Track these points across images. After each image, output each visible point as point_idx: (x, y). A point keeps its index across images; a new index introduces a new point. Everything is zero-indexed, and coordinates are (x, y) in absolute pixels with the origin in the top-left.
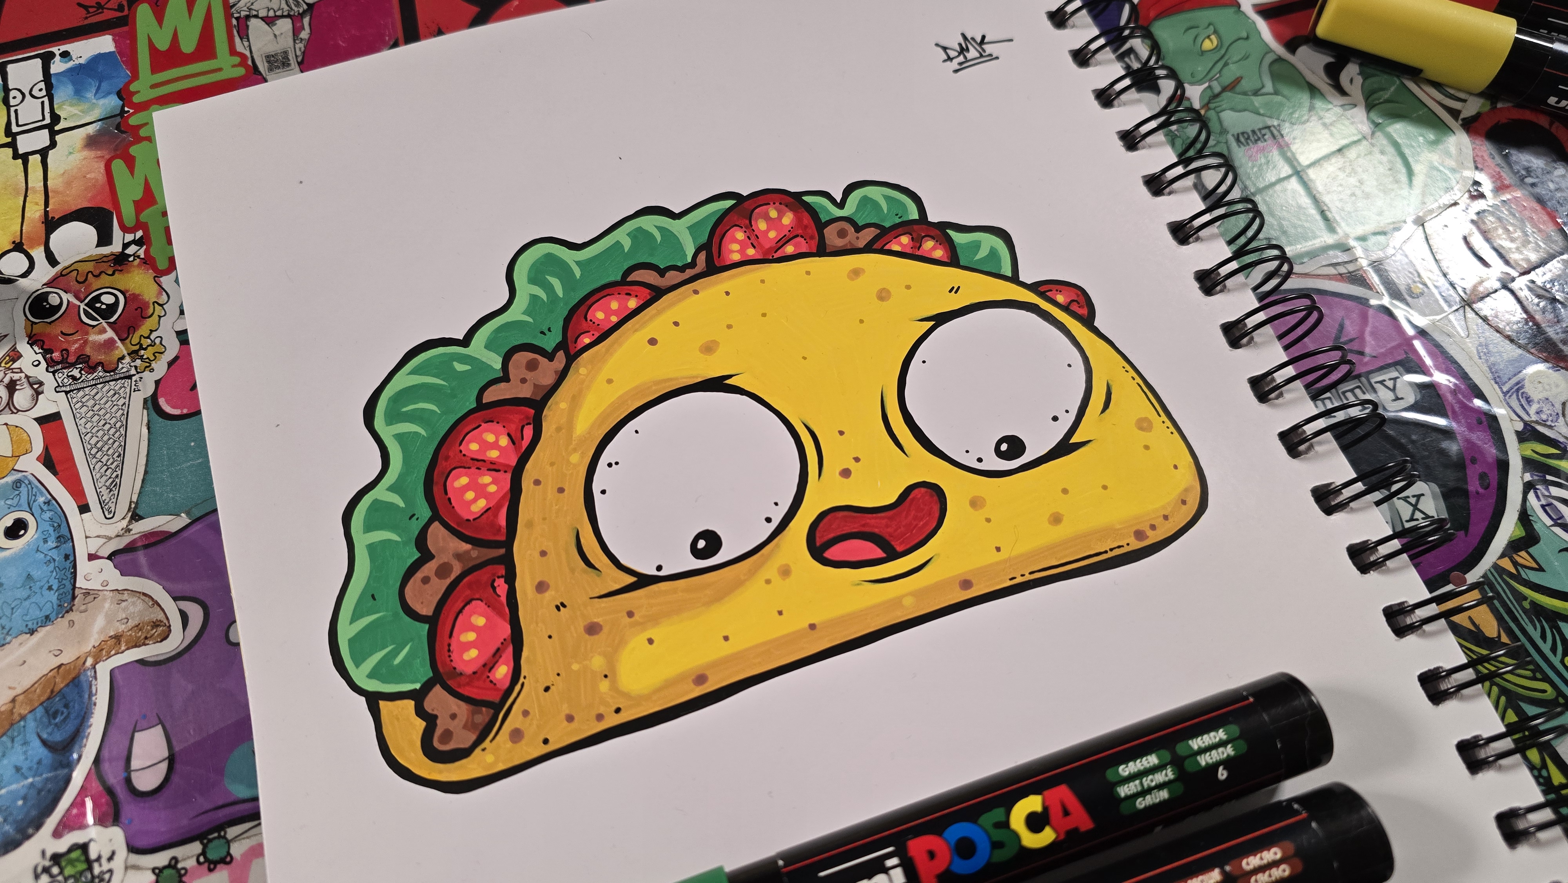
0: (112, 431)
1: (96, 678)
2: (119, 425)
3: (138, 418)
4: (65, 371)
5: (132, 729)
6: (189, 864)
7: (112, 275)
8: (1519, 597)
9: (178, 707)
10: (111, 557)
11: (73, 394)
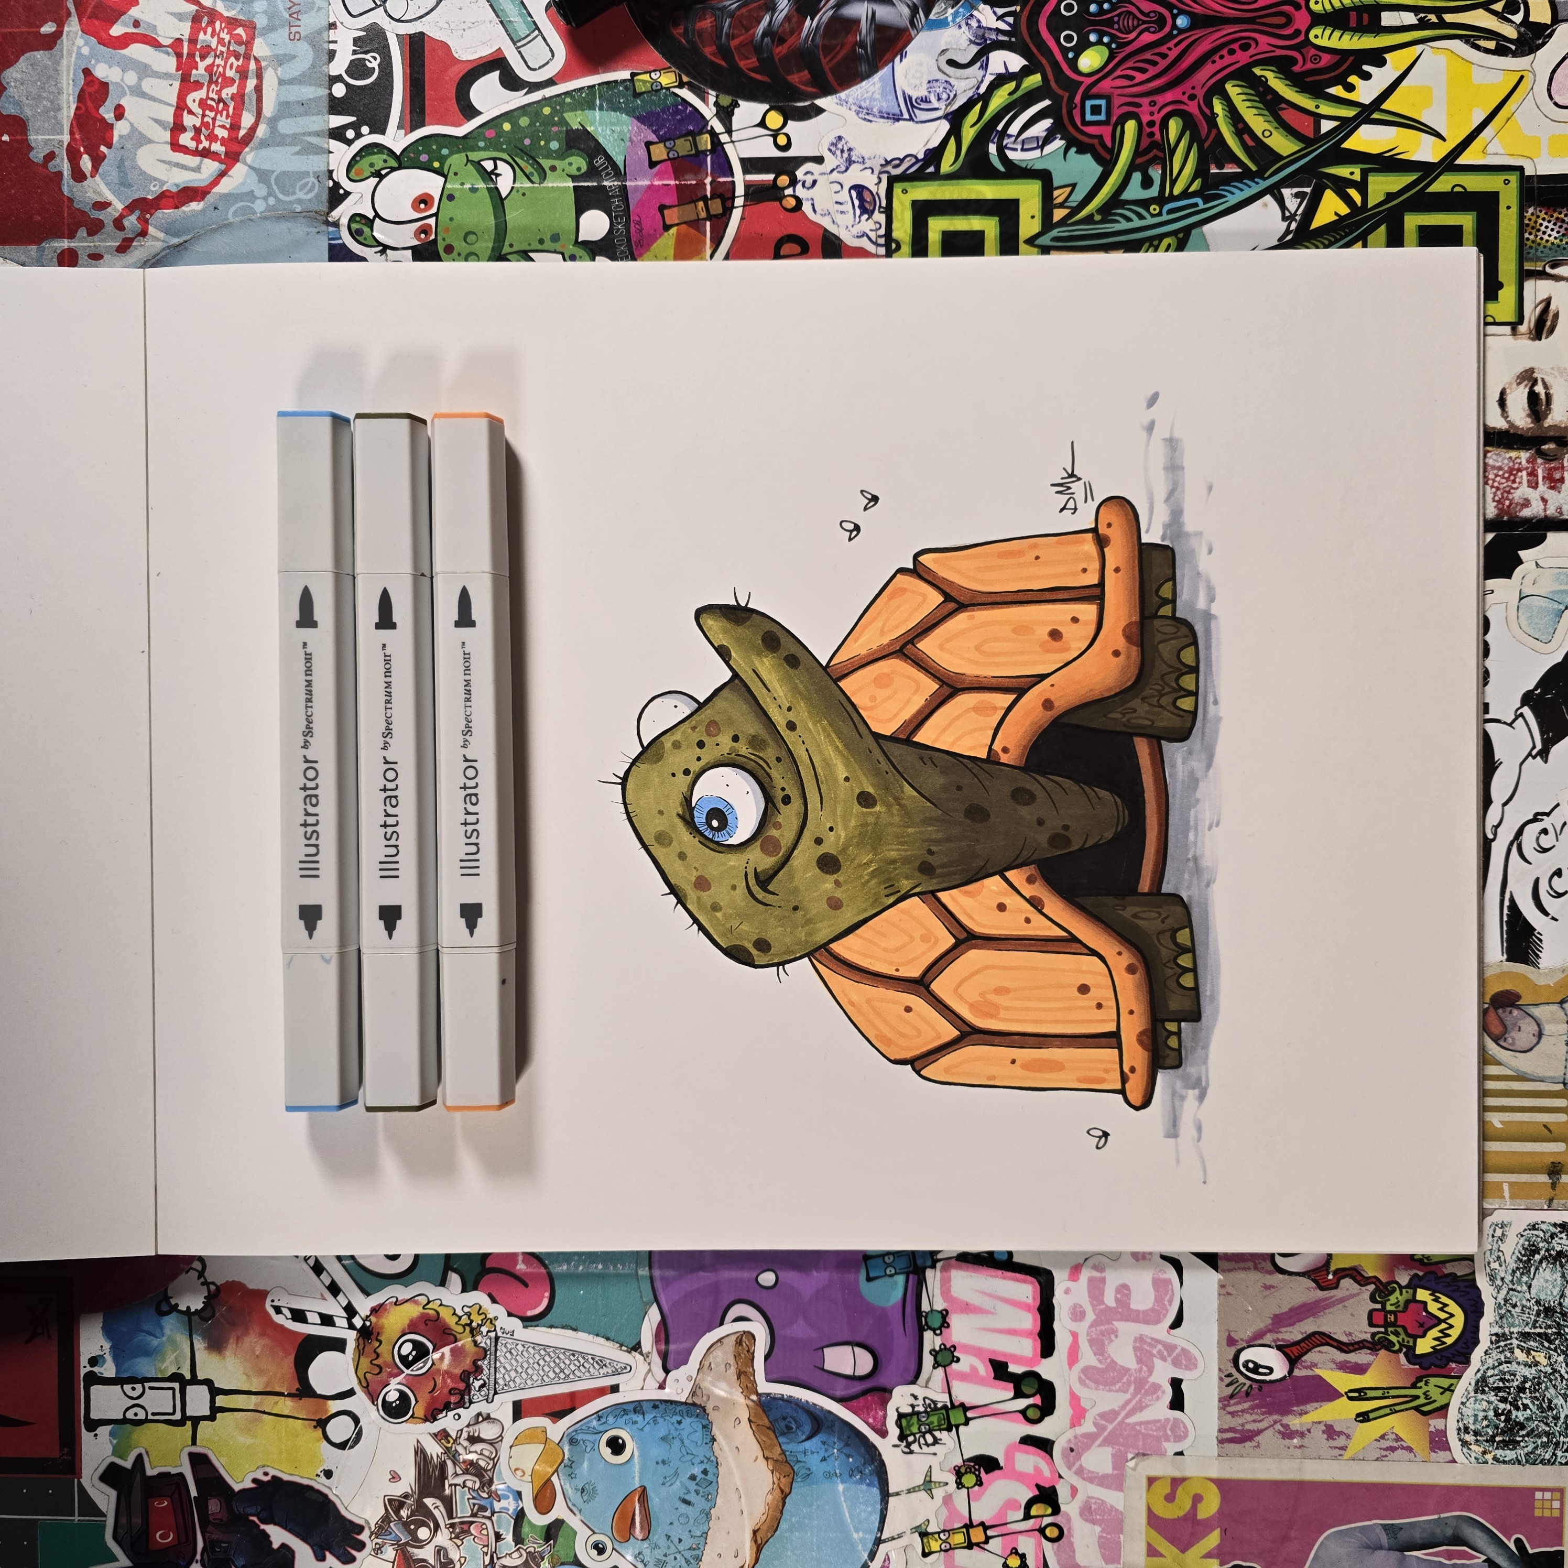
0: (547, 1358)
1: (769, 1394)
2: (542, 1352)
3: (540, 1334)
4: (472, 1393)
5: (819, 1371)
6: (938, 1341)
7: (381, 1342)
8: (1089, 219)
9: (814, 1334)
10: (667, 1371)
11: (499, 1388)
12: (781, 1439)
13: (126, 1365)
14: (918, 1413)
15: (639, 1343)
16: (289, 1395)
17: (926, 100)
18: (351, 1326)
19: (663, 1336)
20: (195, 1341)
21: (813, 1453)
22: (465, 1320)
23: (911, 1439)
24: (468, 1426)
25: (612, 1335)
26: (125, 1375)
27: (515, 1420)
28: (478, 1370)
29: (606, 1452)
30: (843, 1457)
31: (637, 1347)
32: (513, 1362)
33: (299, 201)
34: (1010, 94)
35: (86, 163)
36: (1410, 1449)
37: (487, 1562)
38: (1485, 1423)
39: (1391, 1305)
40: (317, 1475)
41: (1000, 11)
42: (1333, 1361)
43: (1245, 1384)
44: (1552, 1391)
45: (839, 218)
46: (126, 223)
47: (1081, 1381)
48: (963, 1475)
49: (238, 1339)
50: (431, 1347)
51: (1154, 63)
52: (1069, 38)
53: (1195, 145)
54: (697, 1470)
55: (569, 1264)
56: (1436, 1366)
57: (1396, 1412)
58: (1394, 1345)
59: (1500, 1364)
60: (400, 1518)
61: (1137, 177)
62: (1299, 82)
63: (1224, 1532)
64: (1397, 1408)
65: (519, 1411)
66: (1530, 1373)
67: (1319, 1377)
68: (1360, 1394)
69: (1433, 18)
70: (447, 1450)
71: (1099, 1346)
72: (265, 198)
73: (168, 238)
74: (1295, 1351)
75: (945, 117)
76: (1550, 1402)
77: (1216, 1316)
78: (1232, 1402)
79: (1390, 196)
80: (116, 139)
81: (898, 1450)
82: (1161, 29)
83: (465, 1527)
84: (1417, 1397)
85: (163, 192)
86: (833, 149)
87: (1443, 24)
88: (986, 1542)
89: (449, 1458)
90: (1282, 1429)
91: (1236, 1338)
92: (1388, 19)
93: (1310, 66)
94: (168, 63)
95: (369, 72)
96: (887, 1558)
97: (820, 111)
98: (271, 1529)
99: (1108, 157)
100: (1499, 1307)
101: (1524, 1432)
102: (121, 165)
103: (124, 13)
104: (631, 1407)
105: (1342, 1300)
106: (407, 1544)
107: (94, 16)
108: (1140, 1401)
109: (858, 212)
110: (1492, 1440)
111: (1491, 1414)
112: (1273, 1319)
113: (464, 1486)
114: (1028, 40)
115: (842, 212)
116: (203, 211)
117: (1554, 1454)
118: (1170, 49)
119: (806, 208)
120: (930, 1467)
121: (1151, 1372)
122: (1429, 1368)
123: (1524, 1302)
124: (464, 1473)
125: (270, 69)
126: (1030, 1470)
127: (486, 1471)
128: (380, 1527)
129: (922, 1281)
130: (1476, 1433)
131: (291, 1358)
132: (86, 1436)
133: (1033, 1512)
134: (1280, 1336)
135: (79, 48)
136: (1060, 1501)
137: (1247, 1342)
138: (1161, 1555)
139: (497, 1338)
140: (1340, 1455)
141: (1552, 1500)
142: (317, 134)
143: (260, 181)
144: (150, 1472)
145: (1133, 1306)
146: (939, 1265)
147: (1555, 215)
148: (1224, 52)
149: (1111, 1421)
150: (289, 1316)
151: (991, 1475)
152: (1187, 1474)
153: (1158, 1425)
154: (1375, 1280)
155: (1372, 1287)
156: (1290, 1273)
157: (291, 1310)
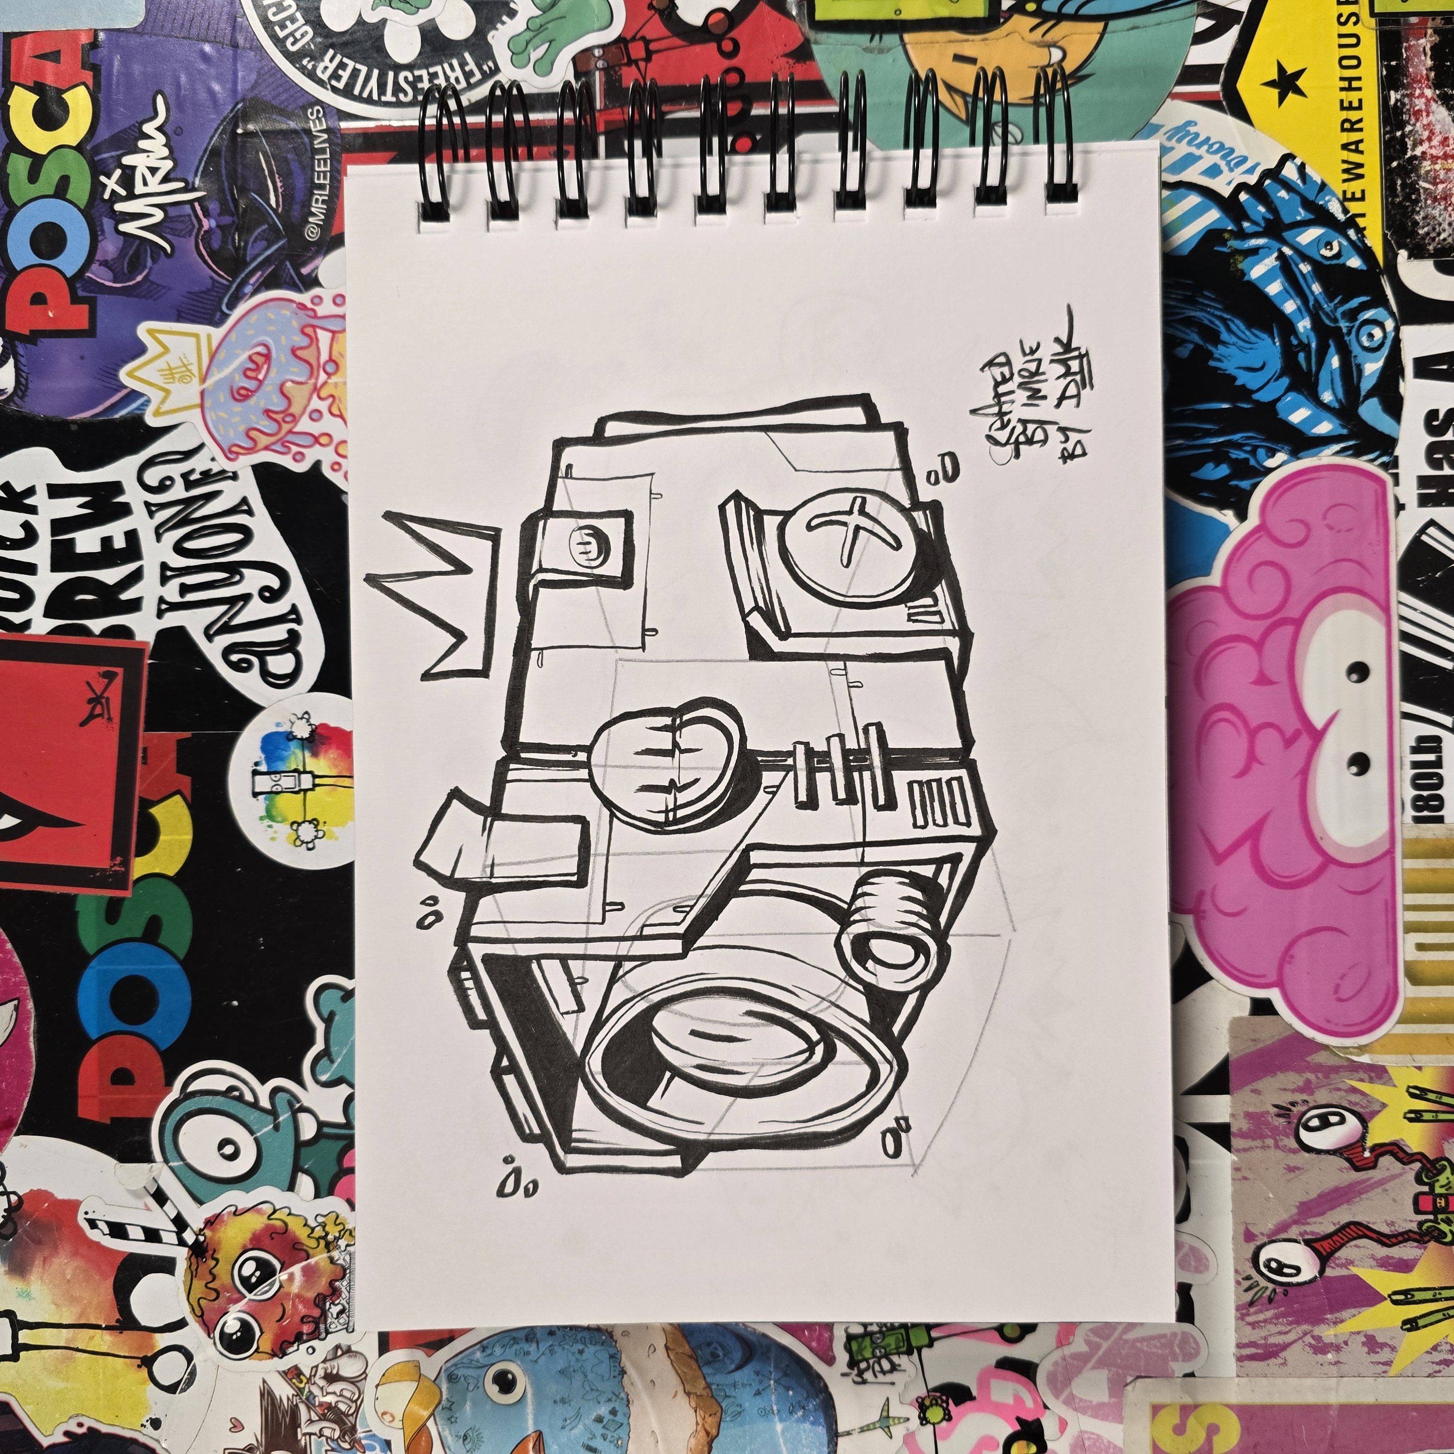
4: (329, 1321)
7: (217, 1261)
12: (706, 1370)
14: (871, 1334)
16: (108, 1328)
18: (182, 1243)
21: (744, 1385)
22: (319, 1232)
23: (863, 1365)
24: (324, 1361)
27: (380, 1355)
28: (335, 1292)
29: (493, 1390)
30: (781, 1390)
39: (1442, 1187)
40: (142, 1425)
42: (1373, 1257)
43: (1267, 1288)
48: (928, 1408)
49: (45, 1260)
50: (278, 1266)
54: (603, 1410)
57: (1450, 1317)
58: (1445, 1235)
64: (1451, 1312)
65: (385, 1342)
67: (1357, 1278)
68: (1406, 1297)
70: (301, 1391)
74: (1326, 1246)
77: (1231, 1206)
78: (1252, 1310)
81: (848, 1380)
89: (303, 1402)
90: (1313, 1342)
91: (1254, 1230)
104: (522, 1335)
105: (1381, 1182)
112: (1298, 1207)
113: (321, 1435)
120: (888, 1399)
124: (320, 1420)
126: (1010, 1401)
127: (347, 1415)
131: (110, 1282)
133: (1014, 1451)
134: (1308, 1228)
136: (1047, 1435)
137: (1268, 1236)
140: (1384, 1372)
149: (1106, 1339)
150: (107, 1231)
151: (962, 1407)
152: (1201, 1399)
153: (1163, 1341)
154: (1420, 1157)
155: (1417, 1166)
156: (1319, 1152)
157: (109, 1224)
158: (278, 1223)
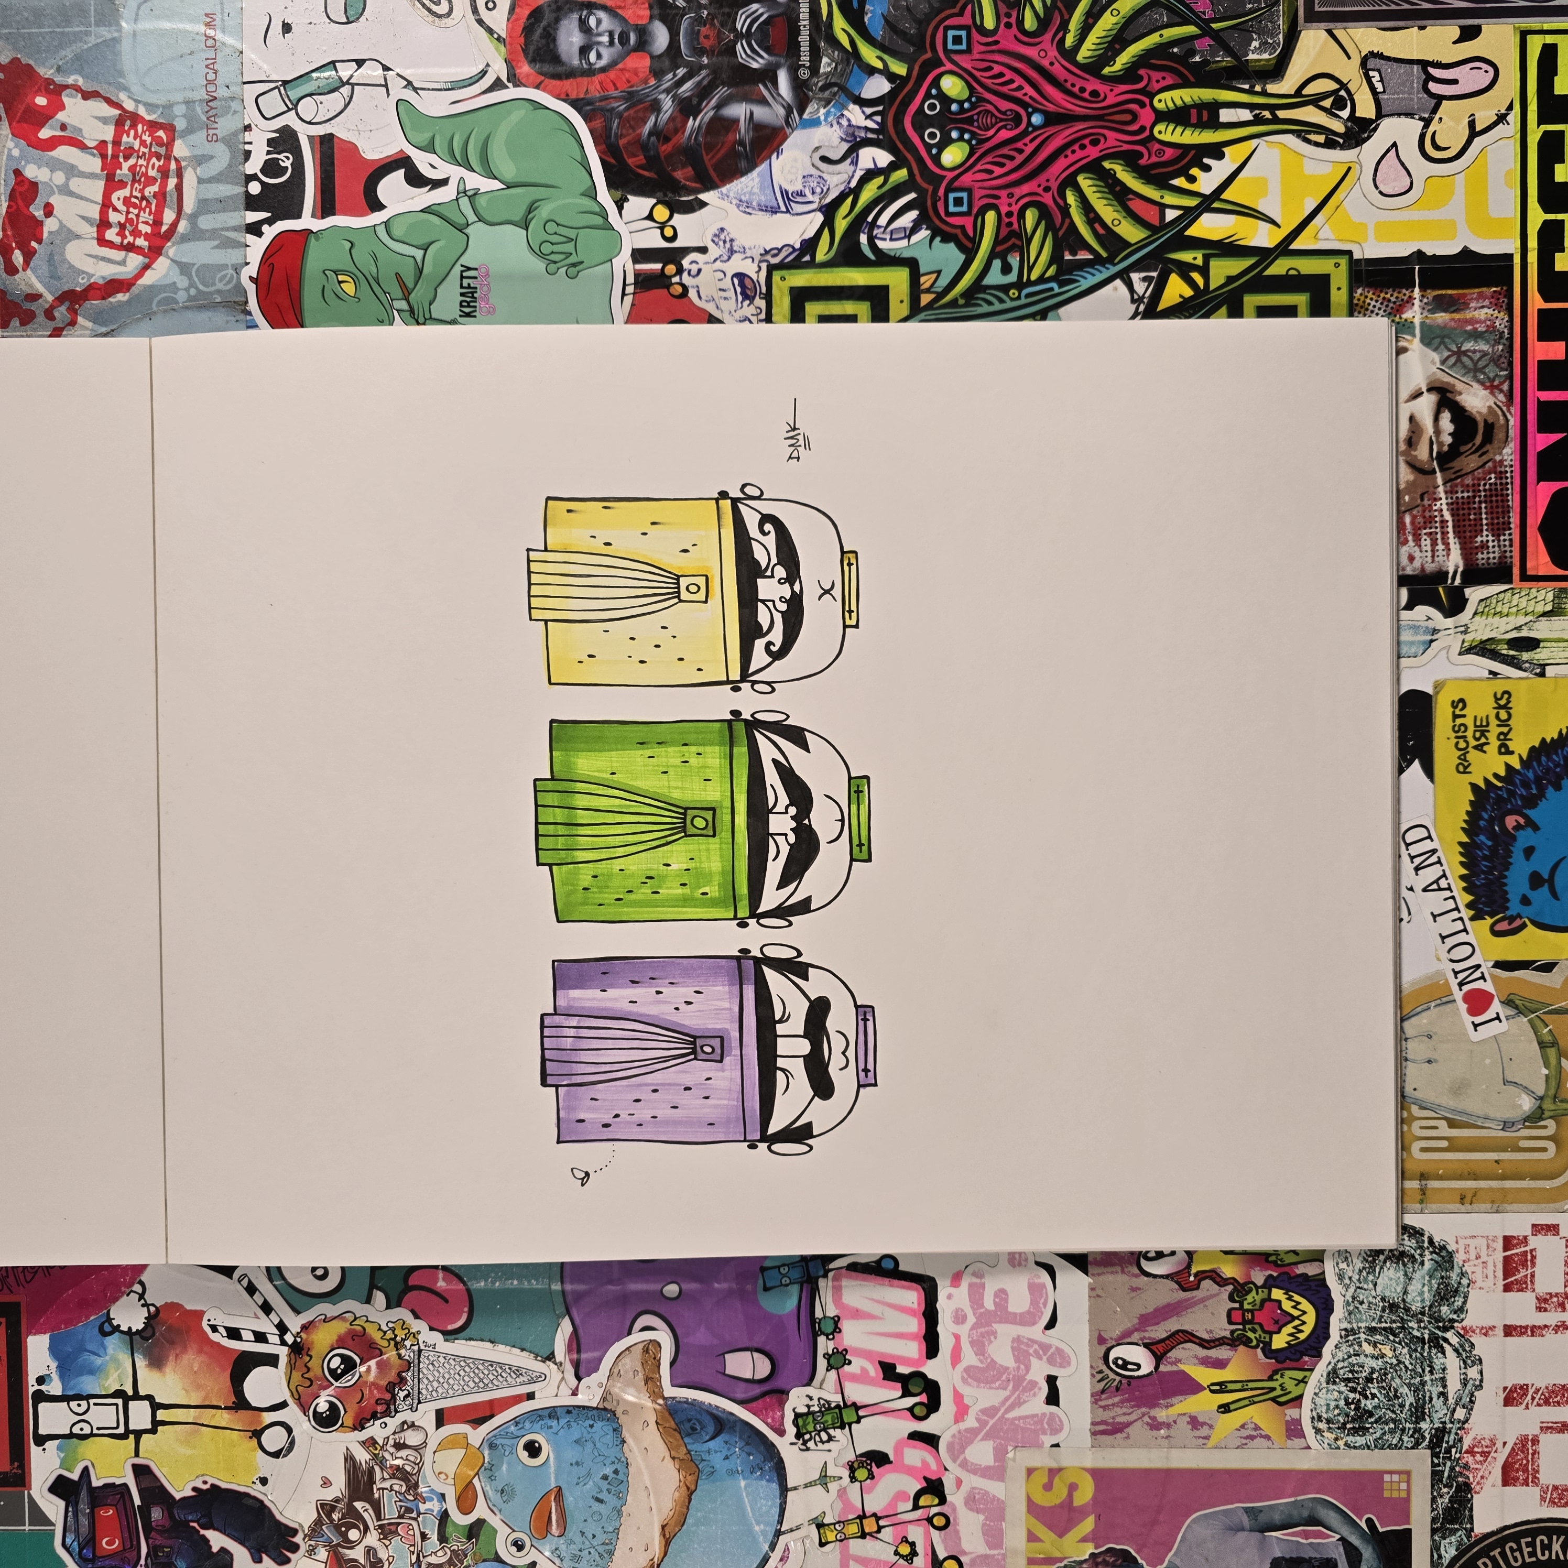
0: (467, 1369)
1: (674, 1398)
2: (463, 1364)
3: (460, 1347)
5: (720, 1376)
6: (831, 1345)
7: (311, 1357)
8: (954, 303)
9: (716, 1342)
10: (579, 1378)
11: (422, 1398)
12: (687, 1440)
13: (72, 1383)
14: (813, 1413)
15: (553, 1353)
16: (226, 1408)
17: (802, 194)
18: (283, 1343)
19: (575, 1346)
20: (136, 1360)
21: (716, 1452)
22: (390, 1335)
23: (807, 1437)
24: (394, 1433)
25: (527, 1346)
26: (71, 1393)
28: (402, 1381)
29: (524, 1455)
30: (744, 1455)
31: (551, 1357)
32: (436, 1374)
33: (219, 292)
34: (880, 187)
35: (18, 257)
36: (1268, 1437)
37: (414, 1560)
38: (1337, 1412)
39: (1248, 1304)
40: (253, 1483)
41: (869, 111)
42: (1196, 1357)
43: (1115, 1380)
44: (1398, 1381)
45: (723, 304)
46: (56, 314)
47: (964, 1380)
48: (856, 1469)
49: (177, 1355)
51: (1012, 158)
52: (932, 136)
53: (1050, 235)
54: (608, 1471)
55: (486, 1281)
56: (1291, 1360)
57: (1255, 1403)
58: (1251, 1341)
59: (1350, 1357)
60: (332, 1520)
61: (997, 264)
62: (1145, 174)
63: (1098, 1518)
64: (1256, 1399)
65: (441, 1418)
66: (1377, 1364)
67: (1183, 1372)
68: (1221, 1387)
69: (1267, 114)
70: (375, 1457)
71: (979, 1346)
72: (187, 290)
73: (96, 327)
74: (1160, 1348)
75: (820, 209)
76: (1396, 1391)
77: (1087, 1317)
78: (1103, 1396)
79: (1230, 280)
80: (45, 235)
81: (796, 1448)
82: (1017, 126)
83: (393, 1528)
84: (1273, 1389)
85: (90, 285)
86: (716, 240)
87: (1276, 120)
88: (879, 1531)
89: (377, 1464)
90: (1150, 1421)
91: (1105, 1336)
92: (1225, 115)
93: (1154, 159)
94: (94, 164)
95: (283, 170)
96: (787, 1549)
97: (703, 204)
98: (210, 1534)
99: (970, 245)
100: (1348, 1304)
101: (1372, 1420)
102: (51, 259)
103: (52, 117)
104: (546, 1413)
105: (1202, 1300)
106: (339, 1545)
107: (23, 119)
108: (1019, 1396)
109: (740, 298)
110: (1343, 1427)
111: (1342, 1403)
112: (1138, 1318)
113: (392, 1490)
114: (894, 137)
115: (725, 298)
116: (129, 302)
117: (1401, 1439)
118: (1026, 145)
119: (692, 294)
120: (826, 1463)
121: (1028, 1369)
122: (1284, 1361)
123: (1371, 1299)
124: (391, 1478)
125: (190, 169)
126: (919, 1464)
127: (412, 1475)
128: (313, 1530)
129: (814, 1291)
130: (1329, 1421)
131: (228, 1373)
132: (35, 1450)
133: (922, 1502)
134: (1147, 1335)
135: (10, 150)
136: (946, 1492)
137: (1116, 1340)
138: (1039, 1540)
139: (420, 1351)
140: (1204, 1444)
141: (1399, 1482)
142: (235, 229)
143: (182, 274)
144: (96, 1483)
145: (1011, 1309)
146: (831, 1275)
147: (1382, 295)
148: (1076, 147)
149: (992, 1417)
150: (225, 1334)
151: (882, 1469)
152: (1064, 1464)
153: (1035, 1419)
154: (1233, 1281)
155: (1230, 1288)
156: (1155, 1276)
157: (226, 1328)
158: (359, 1328)
